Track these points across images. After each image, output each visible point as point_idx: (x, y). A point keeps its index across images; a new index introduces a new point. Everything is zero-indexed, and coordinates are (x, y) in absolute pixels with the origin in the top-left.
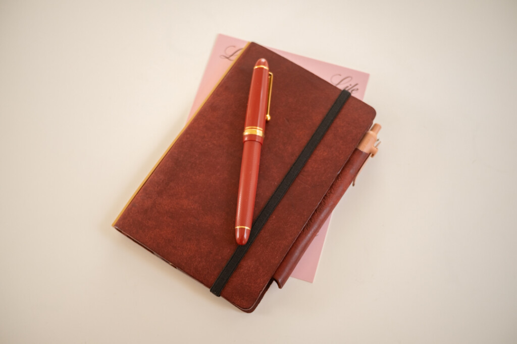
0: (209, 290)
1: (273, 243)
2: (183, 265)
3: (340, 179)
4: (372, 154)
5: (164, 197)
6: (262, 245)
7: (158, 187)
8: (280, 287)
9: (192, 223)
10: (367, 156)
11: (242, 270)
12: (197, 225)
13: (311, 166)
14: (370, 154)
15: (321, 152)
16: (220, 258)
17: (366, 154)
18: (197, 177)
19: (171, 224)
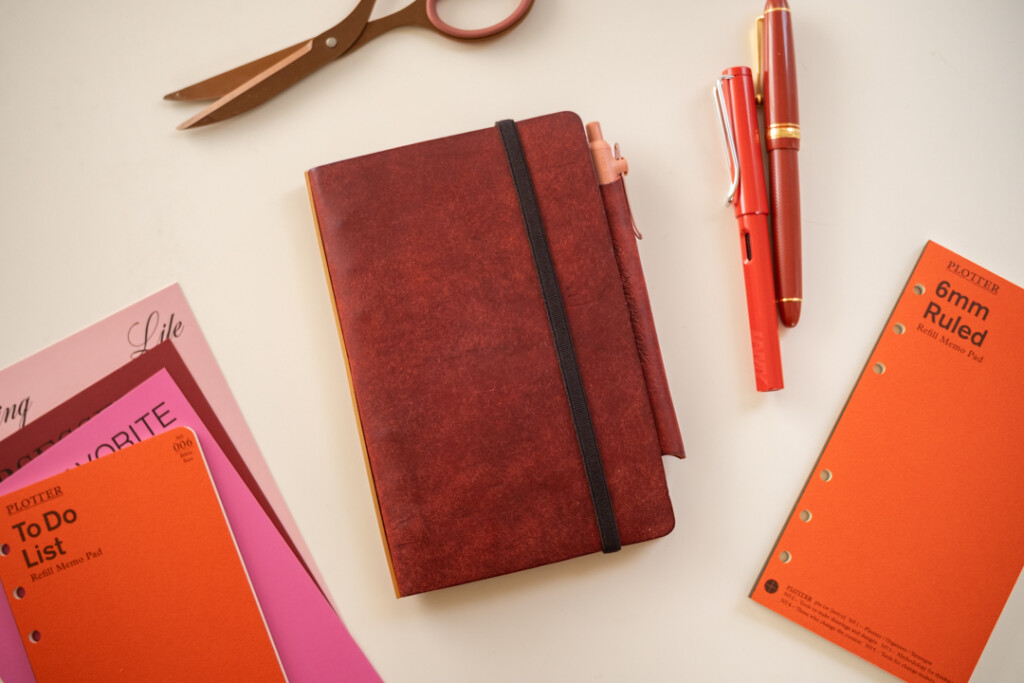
0: (601, 553)
1: (622, 420)
2: (542, 556)
3: (621, 250)
4: (622, 173)
5: (429, 499)
6: (612, 437)
7: (406, 494)
8: (680, 454)
9: (500, 496)
10: (620, 184)
11: (620, 491)
12: (508, 492)
13: (568, 272)
14: (621, 174)
15: (562, 242)
16: (578, 503)
17: (617, 182)
18: (442, 430)
19: (474, 524)
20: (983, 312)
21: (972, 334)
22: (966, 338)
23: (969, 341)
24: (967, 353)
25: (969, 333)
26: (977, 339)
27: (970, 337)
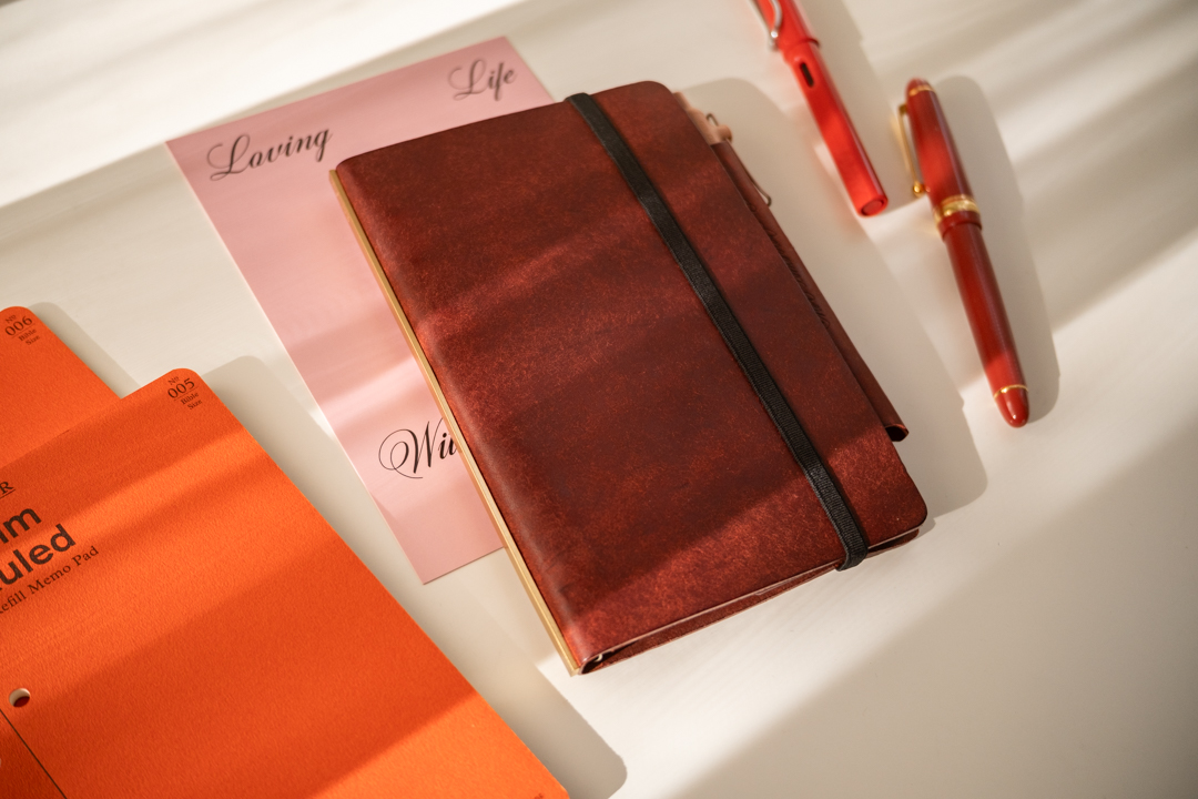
1: (820, 388)
13: (701, 233)
15: (683, 203)
20: (27, 518)
21: (49, 545)
22: (51, 556)
23: (57, 555)
24: (73, 564)
25: (46, 549)
26: (61, 542)
27: (52, 550)
